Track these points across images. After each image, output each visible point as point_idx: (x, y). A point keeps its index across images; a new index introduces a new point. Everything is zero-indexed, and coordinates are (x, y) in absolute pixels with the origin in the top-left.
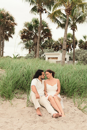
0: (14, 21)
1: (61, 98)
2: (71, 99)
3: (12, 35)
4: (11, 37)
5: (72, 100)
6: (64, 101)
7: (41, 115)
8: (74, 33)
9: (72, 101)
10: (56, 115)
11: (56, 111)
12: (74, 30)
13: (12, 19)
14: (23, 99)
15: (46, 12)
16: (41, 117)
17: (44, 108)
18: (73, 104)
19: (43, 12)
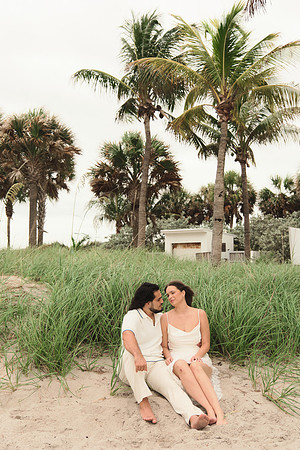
0: (72, 142)
1: (214, 368)
2: (243, 369)
5: (245, 372)
6: (221, 375)
7: (154, 421)
8: (244, 170)
9: (246, 375)
10: (200, 419)
11: (200, 406)
12: (243, 163)
13: (65, 136)
14: (101, 372)
16: (153, 427)
17: (164, 397)
18: (250, 383)
19: (153, 115)
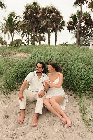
0: (60, 14)
3: (63, 27)
4: (63, 29)
15: (86, 3)
19: (83, 3)
